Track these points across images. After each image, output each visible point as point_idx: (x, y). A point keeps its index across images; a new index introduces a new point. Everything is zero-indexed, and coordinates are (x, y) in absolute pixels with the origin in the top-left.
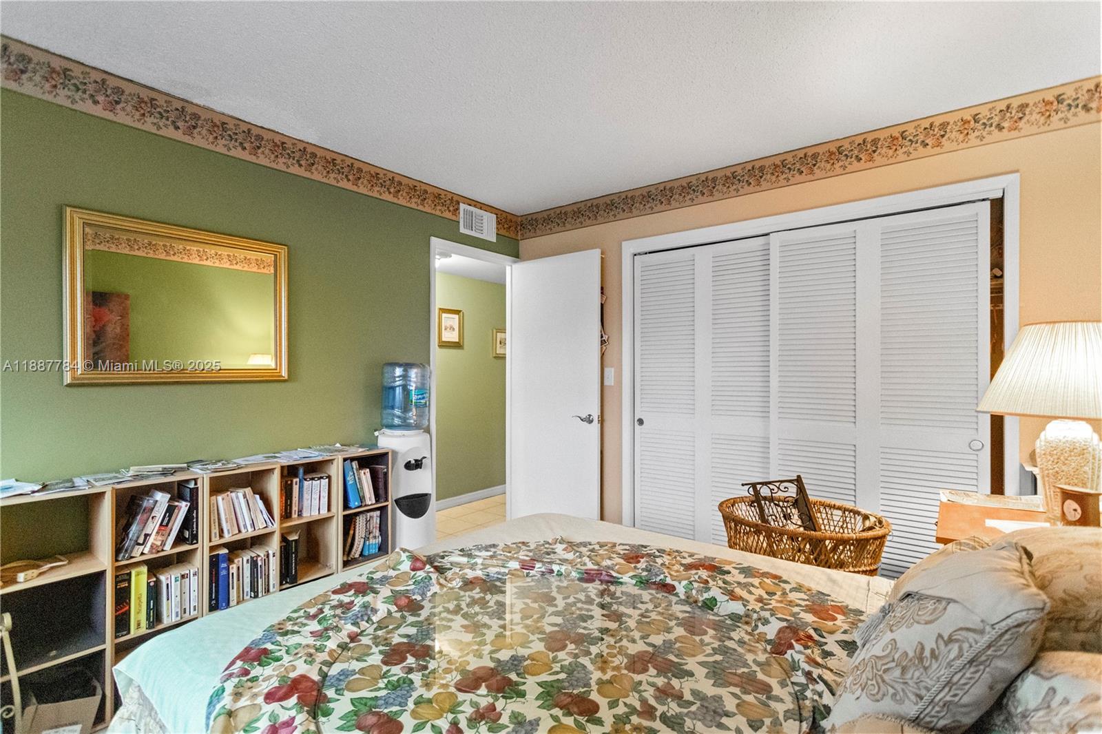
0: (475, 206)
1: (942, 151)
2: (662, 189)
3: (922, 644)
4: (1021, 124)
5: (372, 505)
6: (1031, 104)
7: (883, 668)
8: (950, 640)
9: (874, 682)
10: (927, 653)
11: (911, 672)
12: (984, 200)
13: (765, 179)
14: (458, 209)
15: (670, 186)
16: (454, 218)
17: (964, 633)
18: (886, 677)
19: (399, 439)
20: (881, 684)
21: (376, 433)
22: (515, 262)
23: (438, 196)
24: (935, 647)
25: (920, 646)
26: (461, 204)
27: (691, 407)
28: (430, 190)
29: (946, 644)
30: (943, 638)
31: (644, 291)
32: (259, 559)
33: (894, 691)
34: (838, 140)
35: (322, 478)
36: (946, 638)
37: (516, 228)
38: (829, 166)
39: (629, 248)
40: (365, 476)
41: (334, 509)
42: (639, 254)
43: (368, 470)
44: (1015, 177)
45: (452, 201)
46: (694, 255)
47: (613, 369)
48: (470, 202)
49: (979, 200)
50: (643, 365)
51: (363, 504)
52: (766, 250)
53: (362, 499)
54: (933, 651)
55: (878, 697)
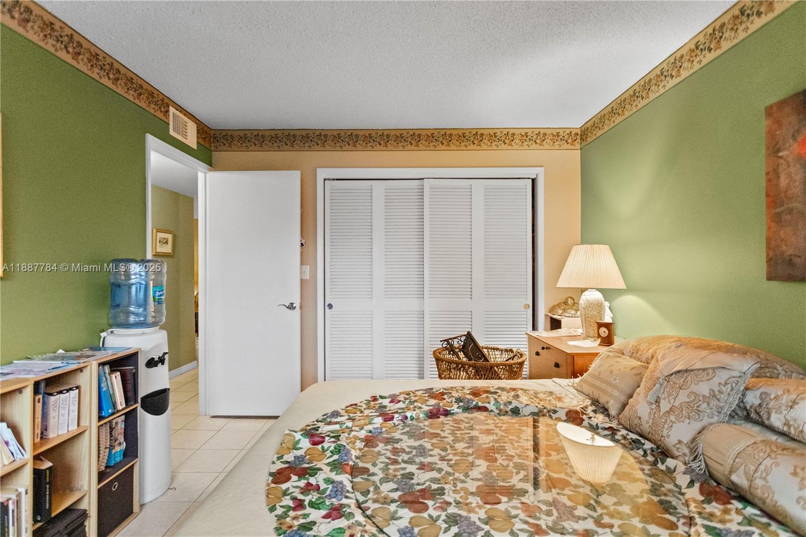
0: (181, 112)
1: (512, 148)
2: (350, 134)
3: (712, 390)
4: (544, 143)
5: (123, 409)
6: (548, 134)
7: (696, 405)
8: (726, 384)
9: (693, 413)
10: (717, 393)
11: (712, 403)
12: (528, 178)
13: (421, 143)
14: (168, 111)
15: (356, 133)
16: (164, 118)
17: (732, 379)
18: (700, 409)
19: (137, 338)
20: (698, 413)
21: (103, 335)
22: (210, 170)
23: (152, 94)
24: (719, 389)
25: (711, 391)
26: (170, 107)
27: (370, 293)
28: (145, 86)
29: (724, 386)
30: (721, 384)
31: (332, 208)
32: (10, 502)
33: (707, 414)
34: (463, 129)
35: (71, 389)
36: (723, 384)
37: (210, 140)
38: (458, 144)
39: (322, 174)
40: (116, 380)
41: (85, 423)
42: (328, 179)
43: (119, 373)
44: (542, 169)
45: (164, 103)
46: (372, 186)
47: (308, 266)
48: (178, 108)
49: (526, 178)
50: (332, 264)
51: (115, 411)
52: (421, 189)
53: (114, 405)
54: (719, 391)
55: (701, 418)
